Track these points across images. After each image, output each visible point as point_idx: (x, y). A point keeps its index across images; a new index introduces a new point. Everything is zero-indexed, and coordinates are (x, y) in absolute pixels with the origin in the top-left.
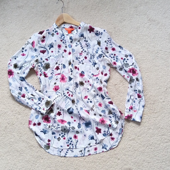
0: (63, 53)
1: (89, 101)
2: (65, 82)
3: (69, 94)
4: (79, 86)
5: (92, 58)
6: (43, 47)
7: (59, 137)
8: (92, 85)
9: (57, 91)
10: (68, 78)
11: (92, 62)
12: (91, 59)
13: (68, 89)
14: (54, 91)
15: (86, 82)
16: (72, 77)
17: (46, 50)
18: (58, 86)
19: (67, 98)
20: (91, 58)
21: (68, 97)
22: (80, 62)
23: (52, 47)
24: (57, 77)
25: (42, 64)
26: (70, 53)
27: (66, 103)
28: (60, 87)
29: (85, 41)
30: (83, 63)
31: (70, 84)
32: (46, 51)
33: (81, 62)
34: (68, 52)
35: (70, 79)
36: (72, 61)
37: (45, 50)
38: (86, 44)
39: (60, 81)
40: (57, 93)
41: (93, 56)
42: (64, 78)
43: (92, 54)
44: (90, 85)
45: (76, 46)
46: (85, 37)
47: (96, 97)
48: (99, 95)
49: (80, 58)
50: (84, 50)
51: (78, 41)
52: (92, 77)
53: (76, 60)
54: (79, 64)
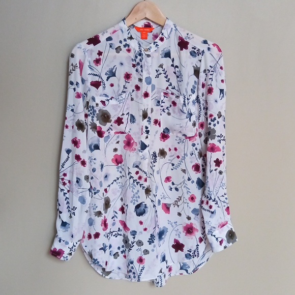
0: (133, 91)
1: (173, 187)
2: (133, 150)
3: (138, 175)
4: (158, 158)
5: (186, 105)
6: (96, 75)
7: (117, 253)
8: (181, 158)
9: (120, 165)
10: (138, 144)
11: (186, 112)
12: (184, 107)
13: (137, 167)
14: (114, 164)
15: (170, 150)
16: (146, 142)
17: (101, 80)
18: (121, 156)
19: (135, 183)
20: (184, 104)
21: (138, 181)
22: (163, 110)
23: (114, 75)
24: (118, 137)
25: (95, 109)
26: (146, 95)
27: (133, 191)
28: (123, 158)
30: (169, 114)
31: (142, 156)
33: (166, 111)
34: (143, 92)
35: (144, 147)
36: (149, 112)
39: (124, 147)
40: (120, 169)
41: (188, 99)
42: (132, 142)
43: (186, 97)
44: (178, 157)
45: (157, 77)
46: (173, 59)
47: (185, 182)
48: (191, 180)
49: (164, 102)
50: (171, 85)
51: (159, 67)
52: (184, 141)
53: (157, 105)
54: (161, 115)
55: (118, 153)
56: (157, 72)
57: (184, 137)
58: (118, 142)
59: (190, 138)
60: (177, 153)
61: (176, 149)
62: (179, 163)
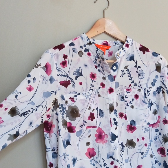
0: (99, 88)
2: (105, 142)
3: (114, 165)
5: (147, 96)
6: (64, 76)
8: (148, 145)
9: (92, 158)
10: (109, 135)
11: (147, 102)
12: (145, 99)
14: (87, 158)
15: (138, 140)
16: (116, 133)
17: (70, 80)
18: (93, 149)
20: (145, 96)
22: (127, 104)
23: (81, 75)
24: (90, 131)
25: (64, 106)
28: (96, 151)
29: (136, 66)
30: (132, 107)
32: (71, 82)
33: (130, 105)
34: (108, 88)
35: (114, 137)
36: (115, 105)
37: (68, 80)
38: (137, 72)
39: (96, 140)
40: (93, 162)
41: (148, 91)
42: (103, 134)
43: (146, 89)
44: (146, 145)
45: (122, 76)
46: (137, 61)
47: (154, 166)
48: (158, 163)
49: (127, 98)
50: (133, 82)
51: (124, 68)
52: (149, 129)
53: (122, 101)
54: (126, 109)
55: (91, 146)
56: (122, 72)
57: (148, 126)
58: (90, 136)
59: (153, 125)
60: (145, 142)
61: (143, 138)
62: (147, 150)
